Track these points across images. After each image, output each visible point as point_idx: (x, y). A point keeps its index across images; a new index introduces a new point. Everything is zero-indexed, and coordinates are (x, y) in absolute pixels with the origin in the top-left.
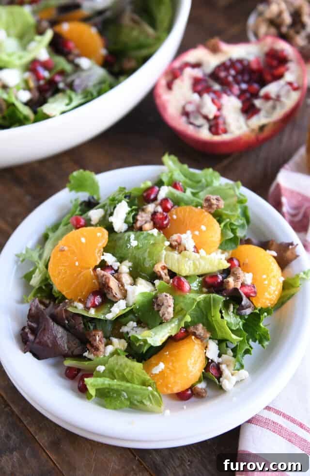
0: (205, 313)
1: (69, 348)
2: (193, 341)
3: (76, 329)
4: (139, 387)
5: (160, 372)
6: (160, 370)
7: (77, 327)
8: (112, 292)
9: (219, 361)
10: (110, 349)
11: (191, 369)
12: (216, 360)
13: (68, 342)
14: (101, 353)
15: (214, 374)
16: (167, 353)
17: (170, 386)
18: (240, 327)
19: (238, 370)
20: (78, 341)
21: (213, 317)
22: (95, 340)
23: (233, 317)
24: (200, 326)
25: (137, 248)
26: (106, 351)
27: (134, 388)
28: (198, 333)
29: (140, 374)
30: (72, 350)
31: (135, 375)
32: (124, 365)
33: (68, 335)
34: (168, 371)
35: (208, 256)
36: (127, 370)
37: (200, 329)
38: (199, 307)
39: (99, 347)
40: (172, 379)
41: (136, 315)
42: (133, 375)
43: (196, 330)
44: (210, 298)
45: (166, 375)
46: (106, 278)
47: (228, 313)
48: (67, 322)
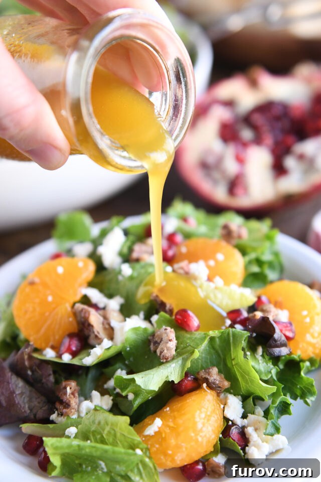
0: (222, 356)
1: (31, 410)
2: (205, 390)
3: (43, 384)
4: (122, 450)
5: (156, 433)
6: (157, 430)
7: (44, 380)
8: (94, 332)
9: (244, 424)
10: (86, 405)
11: (200, 426)
12: (240, 422)
13: (30, 401)
14: (73, 411)
15: (236, 440)
16: (168, 409)
17: (170, 452)
18: (272, 376)
19: (272, 435)
20: (43, 398)
21: (234, 359)
22: (65, 394)
23: (263, 363)
24: (215, 370)
25: (131, 278)
26: (81, 409)
27: (114, 452)
28: (211, 379)
29: (126, 434)
30: (34, 411)
31: (118, 435)
32: (102, 422)
33: (30, 391)
34: (168, 430)
35: (226, 288)
36: (107, 429)
37: (215, 375)
38: (214, 348)
39: (70, 401)
40: (173, 442)
41: (127, 362)
42: (115, 435)
43: (209, 375)
44: (228, 334)
45: (163, 436)
46: (85, 313)
47: (255, 357)
48: (29, 373)
